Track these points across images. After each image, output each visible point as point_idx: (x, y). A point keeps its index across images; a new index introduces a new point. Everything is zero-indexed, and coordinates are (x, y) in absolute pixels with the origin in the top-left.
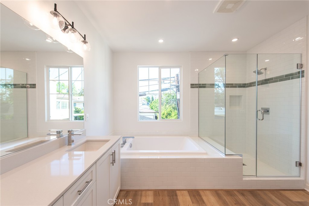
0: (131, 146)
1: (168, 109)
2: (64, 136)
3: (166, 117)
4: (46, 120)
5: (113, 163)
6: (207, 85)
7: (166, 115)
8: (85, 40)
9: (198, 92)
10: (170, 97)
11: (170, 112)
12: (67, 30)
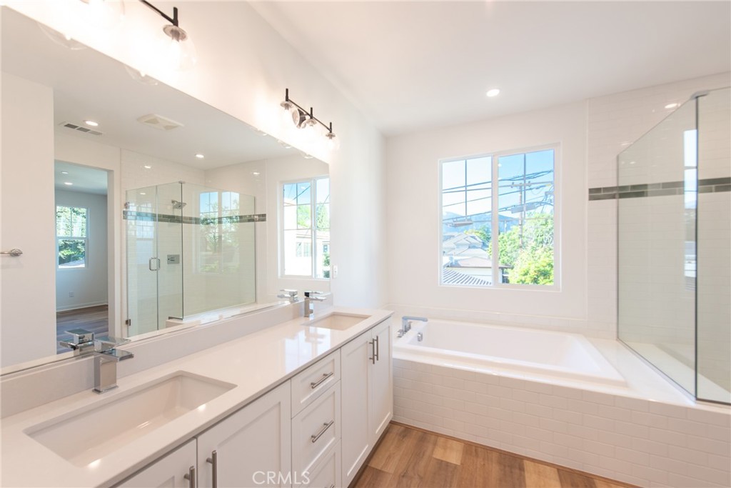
0: (420, 339)
1: (539, 258)
2: (300, 301)
3: (535, 281)
4: (279, 274)
5: (373, 359)
6: (649, 187)
7: (532, 274)
8: (331, 132)
9: (615, 210)
10: (550, 226)
11: (548, 268)
12: (303, 125)
